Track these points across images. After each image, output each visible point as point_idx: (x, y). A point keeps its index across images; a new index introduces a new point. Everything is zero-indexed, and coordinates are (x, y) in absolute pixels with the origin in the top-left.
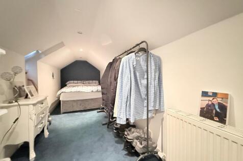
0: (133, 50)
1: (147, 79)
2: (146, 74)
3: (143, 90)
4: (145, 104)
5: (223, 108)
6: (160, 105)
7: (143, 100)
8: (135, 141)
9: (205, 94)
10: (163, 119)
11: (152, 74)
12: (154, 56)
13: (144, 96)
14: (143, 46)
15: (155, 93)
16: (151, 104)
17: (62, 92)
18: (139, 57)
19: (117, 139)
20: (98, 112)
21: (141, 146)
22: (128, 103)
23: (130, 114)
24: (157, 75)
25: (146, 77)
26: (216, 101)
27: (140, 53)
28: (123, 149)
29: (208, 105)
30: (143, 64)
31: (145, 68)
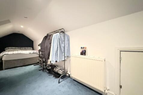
0: (58, 31)
1: (64, 44)
2: (64, 42)
3: (63, 49)
4: (63, 55)
5: (85, 51)
6: (69, 54)
7: (62, 53)
8: (59, 70)
9: (82, 48)
10: (70, 60)
11: (66, 42)
12: (67, 35)
13: (63, 51)
14: (63, 30)
15: (67, 50)
16: (66, 54)
17: (5, 54)
18: (61, 34)
19: (49, 74)
20: (34, 65)
21: (62, 72)
22: (56, 54)
23: (57, 59)
24: (68, 42)
25: (64, 43)
26: (84, 49)
27: (61, 33)
28: (54, 77)
29: (82, 51)
30: (62, 37)
31: (63, 39)
